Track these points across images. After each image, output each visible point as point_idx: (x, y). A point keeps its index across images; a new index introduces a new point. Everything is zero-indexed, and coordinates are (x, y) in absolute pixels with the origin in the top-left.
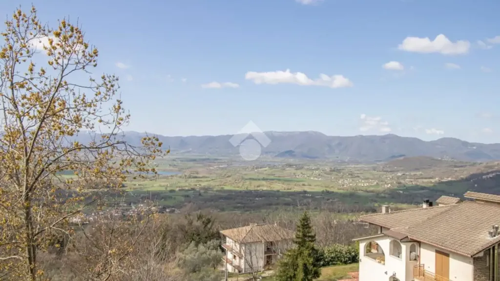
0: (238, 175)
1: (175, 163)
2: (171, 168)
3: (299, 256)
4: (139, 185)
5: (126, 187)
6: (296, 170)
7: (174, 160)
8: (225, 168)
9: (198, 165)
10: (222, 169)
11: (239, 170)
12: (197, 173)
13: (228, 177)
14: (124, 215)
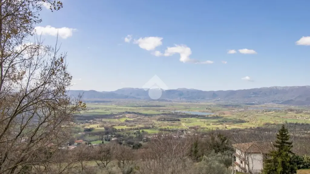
0: (252, 115)
1: (210, 107)
2: (207, 110)
3: (279, 155)
4: (188, 120)
5: (181, 121)
6: (296, 113)
7: (209, 106)
8: (243, 111)
9: (225, 109)
10: (241, 111)
11: (253, 113)
12: (224, 114)
13: (245, 117)
14: (179, 137)
